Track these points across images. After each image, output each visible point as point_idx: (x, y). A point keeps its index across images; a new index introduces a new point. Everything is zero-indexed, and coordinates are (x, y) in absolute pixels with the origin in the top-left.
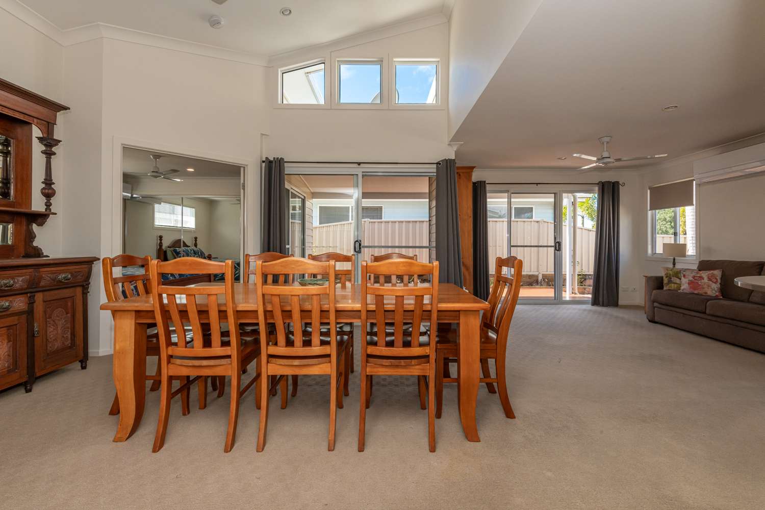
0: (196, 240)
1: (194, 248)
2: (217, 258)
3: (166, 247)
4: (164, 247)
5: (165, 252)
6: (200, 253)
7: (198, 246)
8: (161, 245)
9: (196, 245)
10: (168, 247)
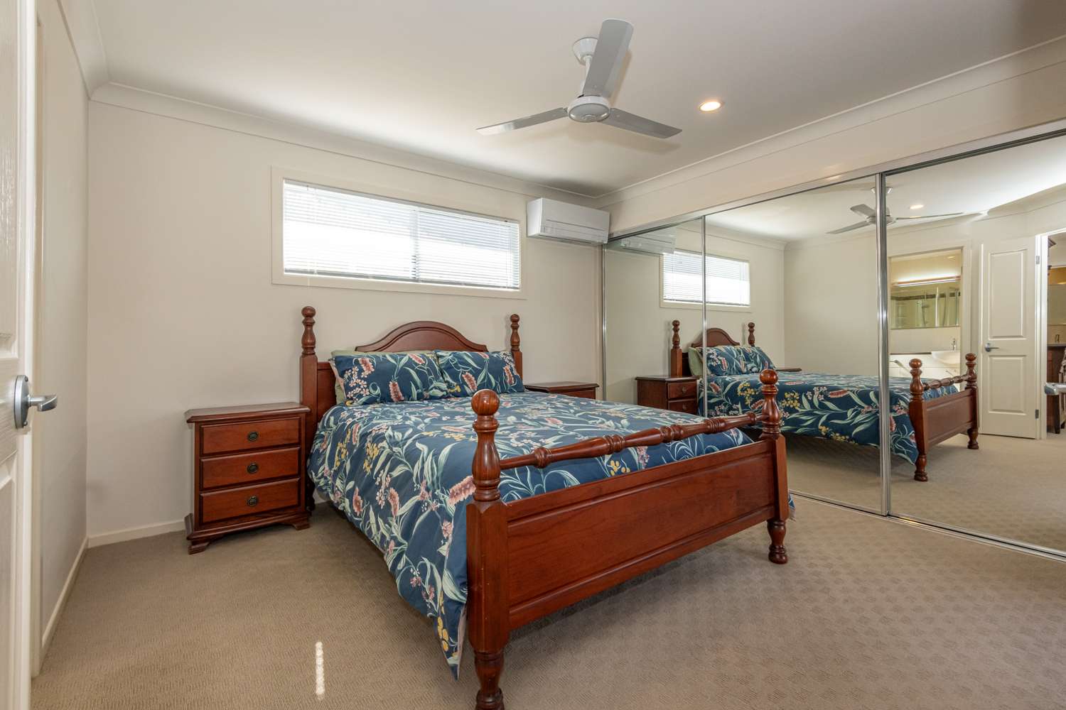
0: (751, 331)
1: (747, 347)
2: (799, 370)
3: (688, 346)
4: (683, 346)
5: (685, 356)
6: (758, 359)
7: (756, 344)
8: (676, 342)
9: (751, 342)
10: (693, 345)
